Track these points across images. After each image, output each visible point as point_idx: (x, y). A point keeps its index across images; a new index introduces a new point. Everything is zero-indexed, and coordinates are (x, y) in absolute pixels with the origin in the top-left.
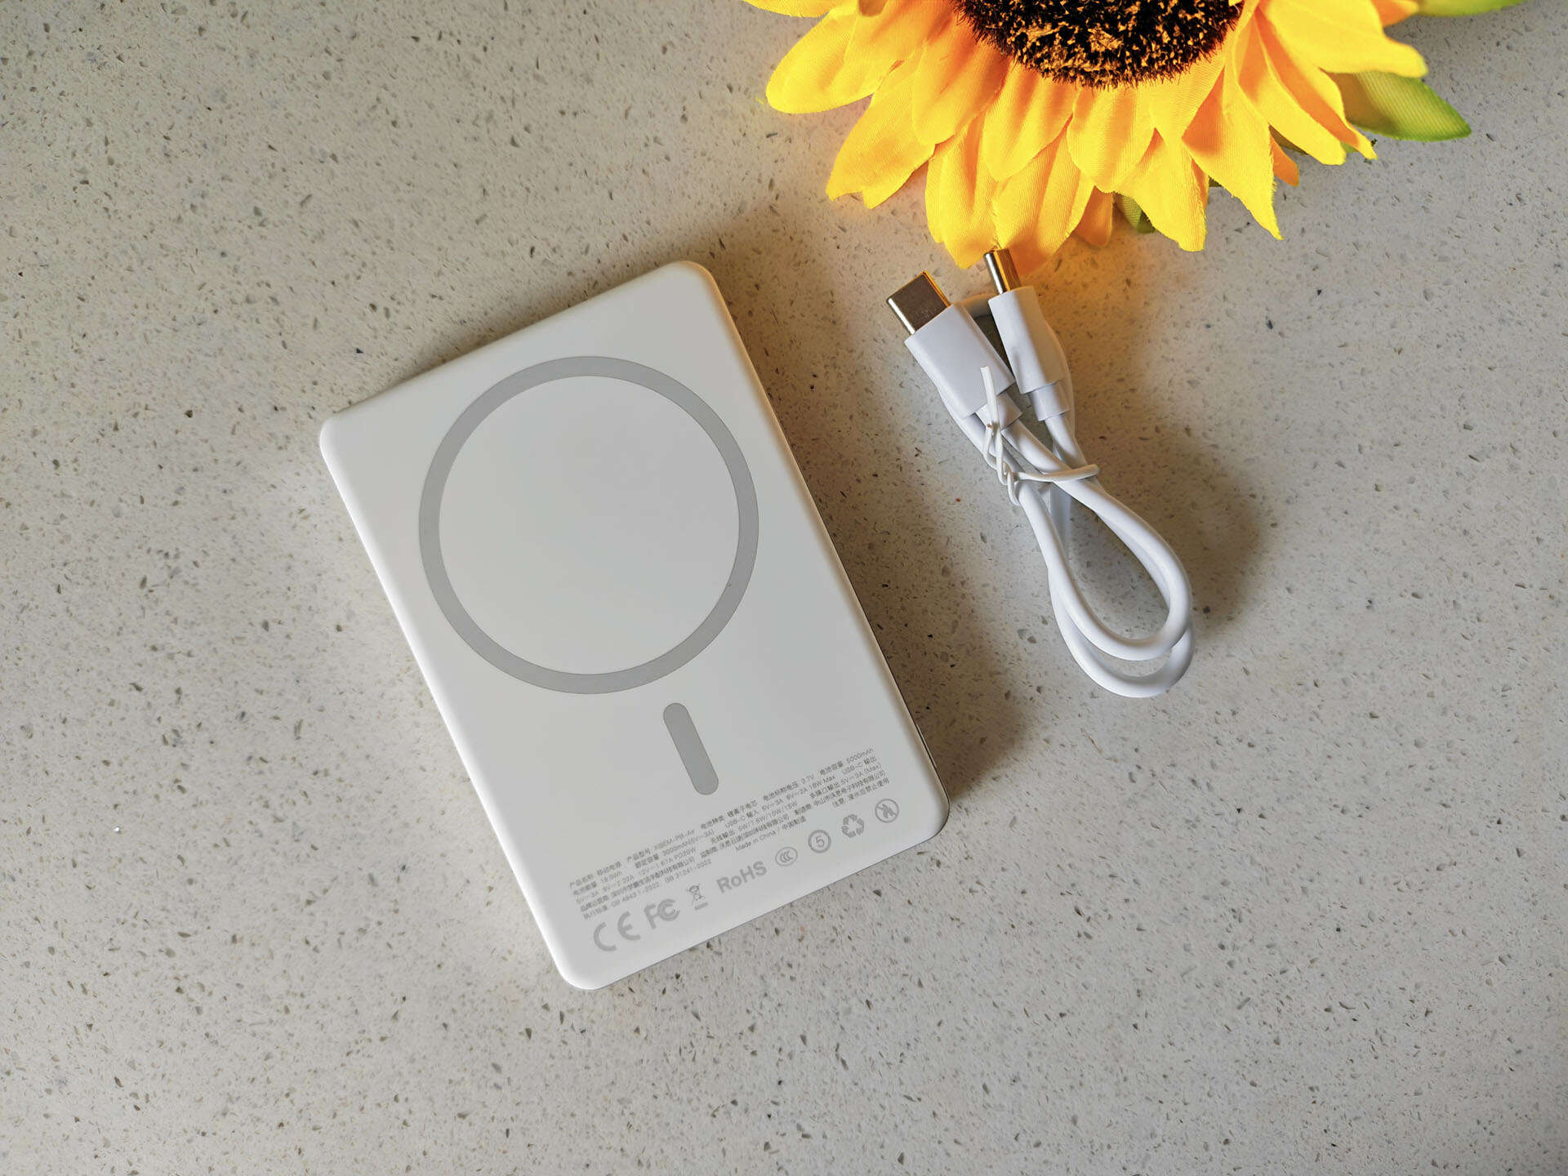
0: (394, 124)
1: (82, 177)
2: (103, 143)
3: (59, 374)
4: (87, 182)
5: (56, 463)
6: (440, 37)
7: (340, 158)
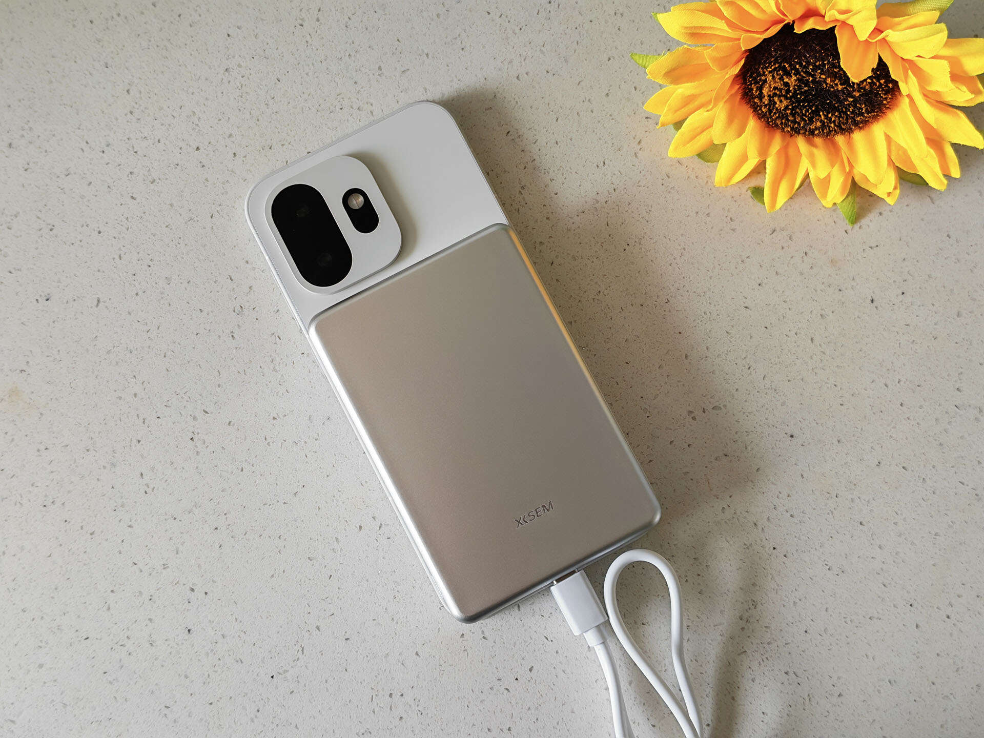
0: (463, 49)
1: (301, 22)
2: (317, 10)
3: (253, 112)
4: (302, 25)
5: (235, 154)
6: (501, 16)
7: (430, 56)
